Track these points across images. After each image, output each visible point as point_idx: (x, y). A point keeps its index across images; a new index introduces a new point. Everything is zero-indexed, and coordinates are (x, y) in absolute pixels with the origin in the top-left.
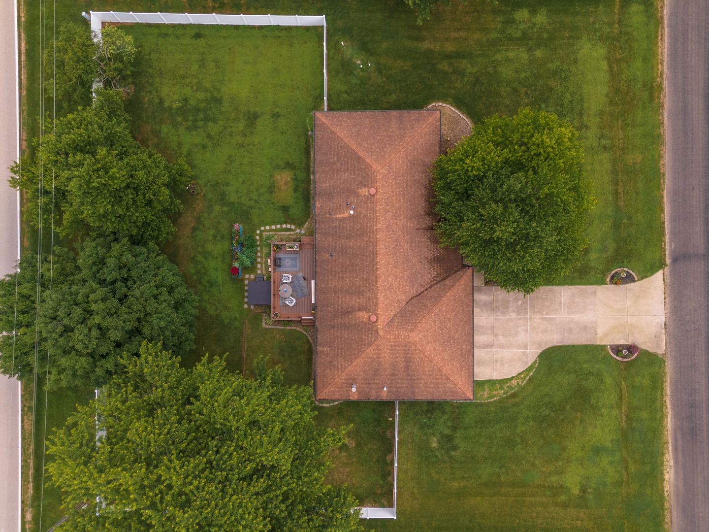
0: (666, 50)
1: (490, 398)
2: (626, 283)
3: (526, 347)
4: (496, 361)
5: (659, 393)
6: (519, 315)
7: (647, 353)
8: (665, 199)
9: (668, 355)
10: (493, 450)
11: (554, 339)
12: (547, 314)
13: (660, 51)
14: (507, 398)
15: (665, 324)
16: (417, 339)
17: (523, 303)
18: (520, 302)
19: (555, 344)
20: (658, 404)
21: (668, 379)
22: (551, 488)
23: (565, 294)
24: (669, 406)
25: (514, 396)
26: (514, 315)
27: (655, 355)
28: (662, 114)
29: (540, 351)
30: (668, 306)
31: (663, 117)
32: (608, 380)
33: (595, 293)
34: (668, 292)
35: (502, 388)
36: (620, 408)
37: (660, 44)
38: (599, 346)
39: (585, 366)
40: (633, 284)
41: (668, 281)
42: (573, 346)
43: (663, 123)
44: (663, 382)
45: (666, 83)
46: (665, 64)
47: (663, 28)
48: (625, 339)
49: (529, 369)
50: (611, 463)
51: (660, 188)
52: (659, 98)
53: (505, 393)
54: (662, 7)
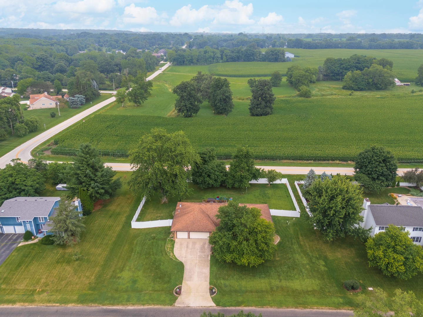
0: (325, 310)
1: (167, 247)
2: (210, 292)
3: (185, 258)
4: (181, 249)
5: (156, 303)
6: (199, 256)
7: (176, 298)
8: (250, 308)
9: (173, 307)
10: (145, 250)
11: (187, 267)
12: (198, 265)
13: (324, 308)
14: (166, 252)
15: (189, 307)
16: (195, 212)
17: (203, 257)
18: (204, 256)
19: (185, 267)
20: (150, 302)
21: (162, 307)
22: (123, 267)
23: (207, 271)
24: (148, 307)
25: (166, 254)
26: (199, 254)
27: (174, 302)
28: (292, 308)
29: (183, 262)
30: (198, 308)
31: (291, 308)
32: (165, 286)
33: (206, 281)
34: (205, 308)
35: (170, 251)
36: (152, 291)
37: (326, 308)
38: (182, 282)
39: (174, 276)
40: (209, 295)
41: (210, 308)
42: (183, 273)
43: (288, 308)
44: (161, 304)
45: (308, 310)
46: (318, 310)
47: (335, 309)
48: (184, 291)
49: (176, 259)
50: (127, 287)
51: (256, 306)
52: (300, 307)
53: (168, 252)
54: (345, 309)
